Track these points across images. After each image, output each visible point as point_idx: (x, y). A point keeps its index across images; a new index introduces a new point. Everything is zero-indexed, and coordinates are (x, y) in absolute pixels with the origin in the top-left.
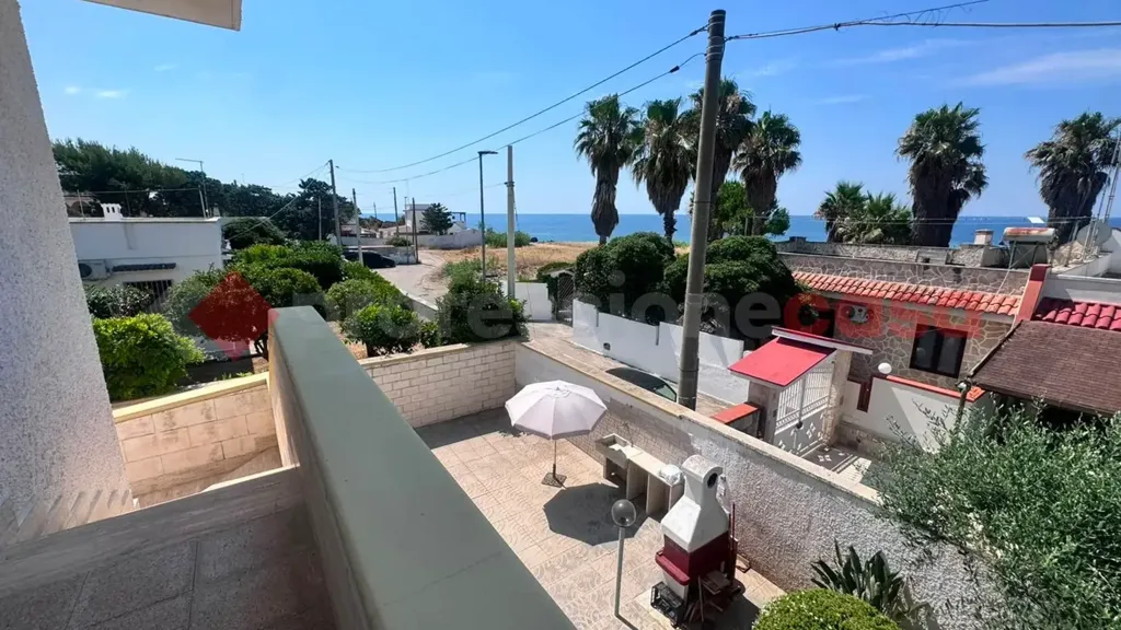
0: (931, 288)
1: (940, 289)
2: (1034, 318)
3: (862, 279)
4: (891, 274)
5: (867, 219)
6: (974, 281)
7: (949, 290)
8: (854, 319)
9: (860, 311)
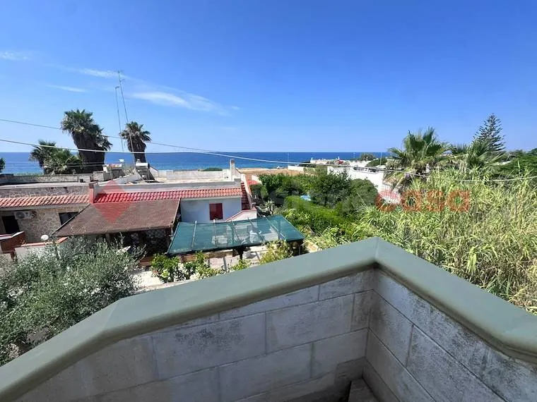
0: (58, 197)
1: (62, 196)
2: (94, 203)
3: (23, 198)
4: (38, 193)
5: (58, 161)
6: (73, 191)
7: (65, 196)
8: (26, 218)
9: (27, 213)
